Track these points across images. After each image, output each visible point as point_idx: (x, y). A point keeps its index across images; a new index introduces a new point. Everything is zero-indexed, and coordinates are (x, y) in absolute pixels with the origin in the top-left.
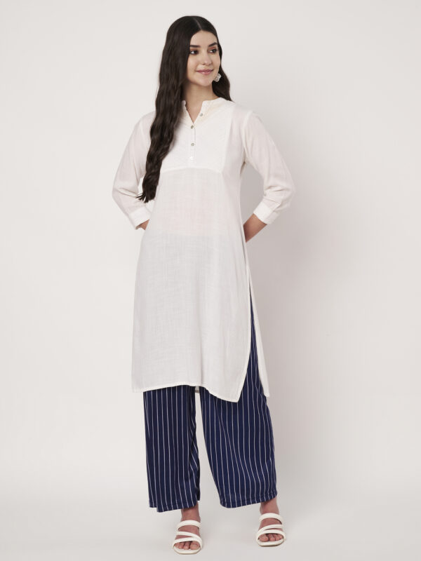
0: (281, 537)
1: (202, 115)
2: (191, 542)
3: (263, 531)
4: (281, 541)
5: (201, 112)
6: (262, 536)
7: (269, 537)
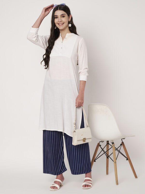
0: (90, 186)
1: (66, 38)
3: (84, 184)
4: (90, 187)
5: (66, 37)
6: (83, 185)
7: (86, 186)
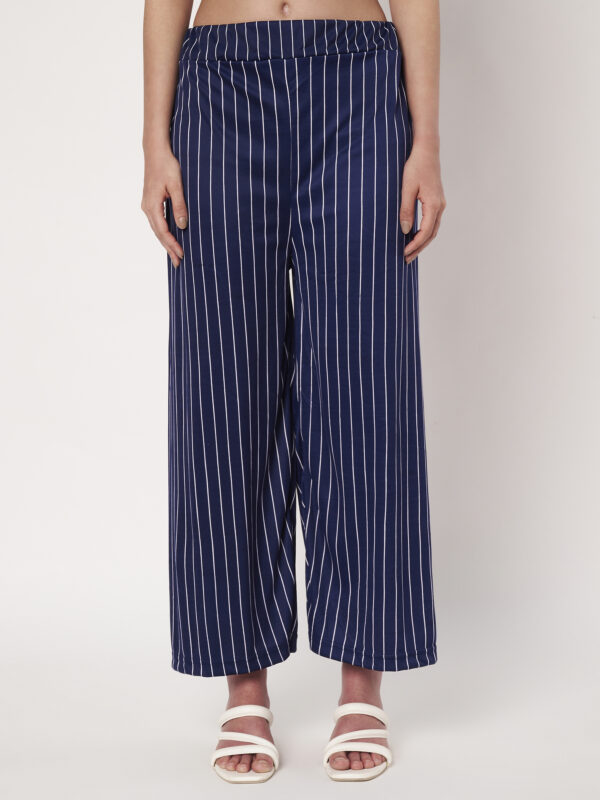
0: (377, 760)
2: (253, 756)
6: (334, 756)
